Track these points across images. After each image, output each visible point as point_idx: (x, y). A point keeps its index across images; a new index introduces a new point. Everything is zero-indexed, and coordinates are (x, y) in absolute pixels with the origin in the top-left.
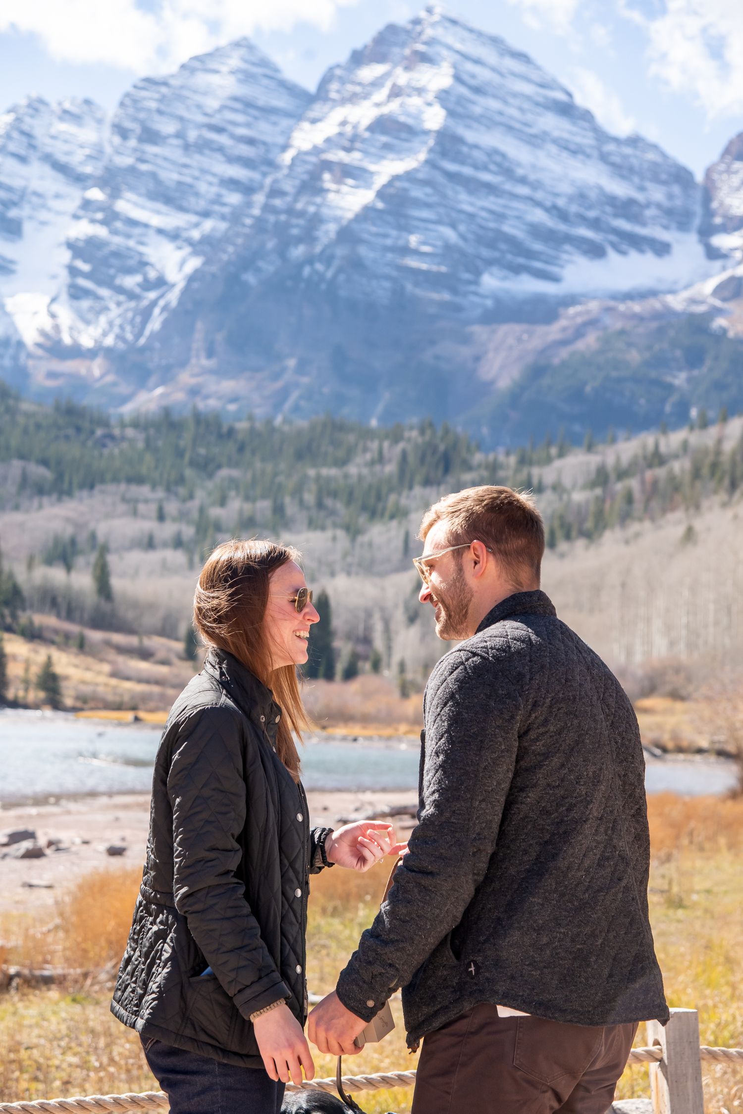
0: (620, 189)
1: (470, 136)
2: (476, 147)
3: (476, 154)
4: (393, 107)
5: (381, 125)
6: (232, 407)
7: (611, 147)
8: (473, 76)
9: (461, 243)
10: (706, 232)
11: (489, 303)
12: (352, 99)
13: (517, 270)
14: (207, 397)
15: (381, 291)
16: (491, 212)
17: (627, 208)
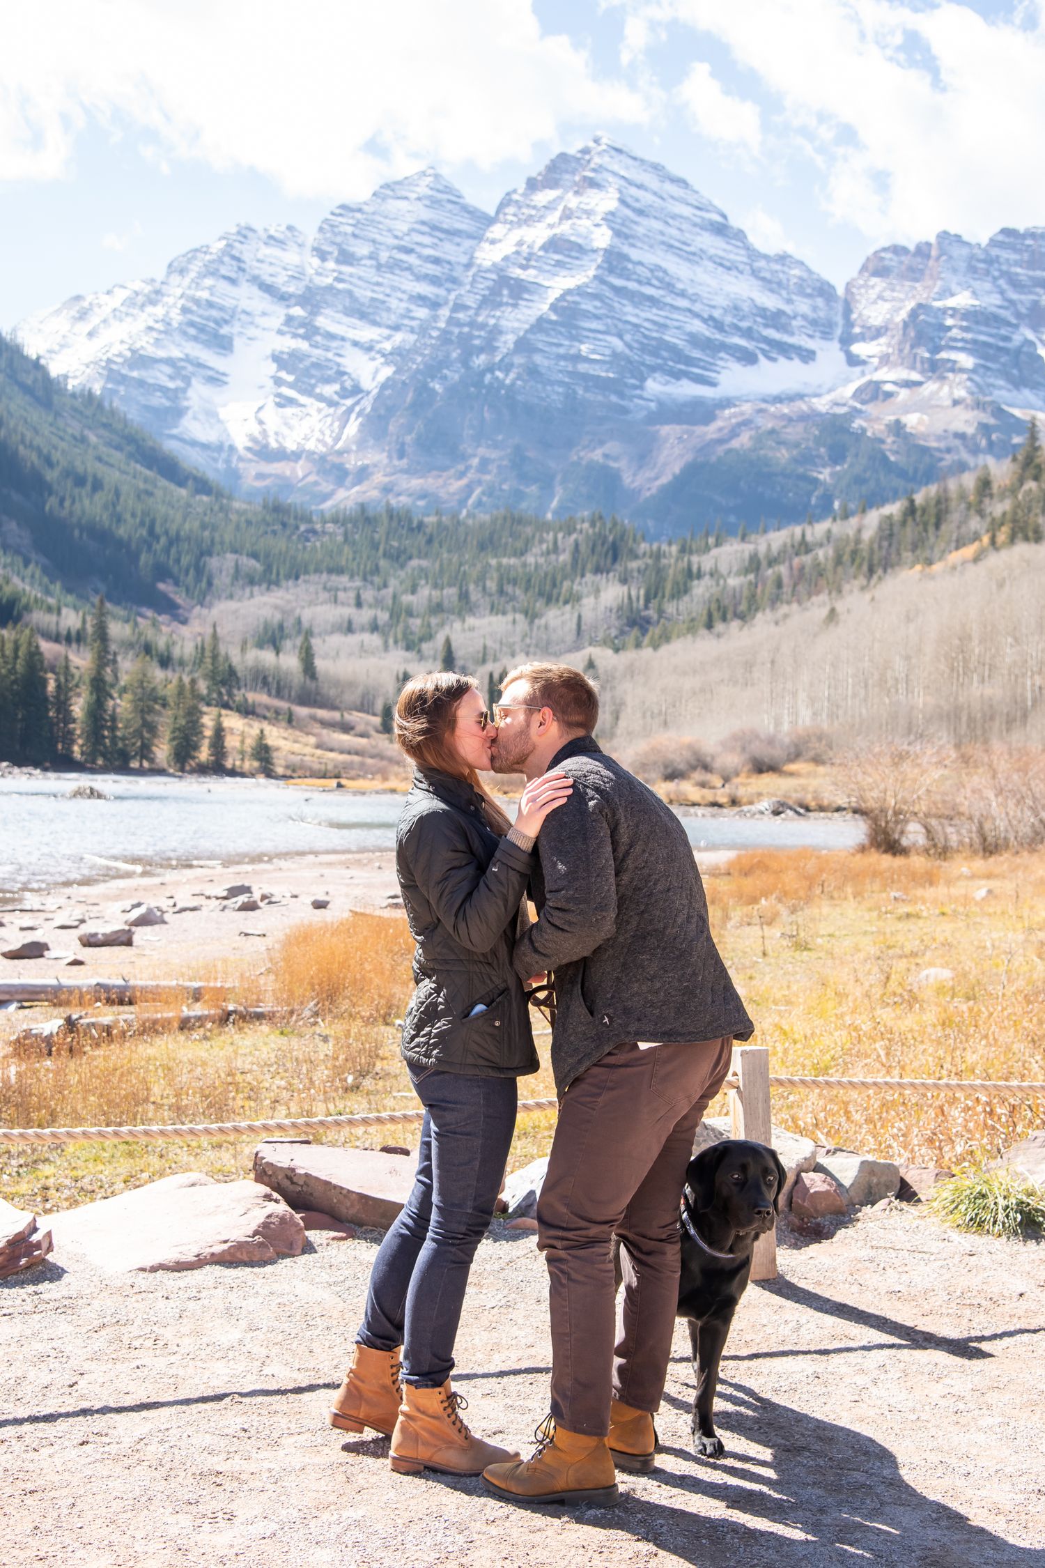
0: (770, 302)
1: (634, 254)
2: (640, 263)
3: (639, 269)
4: (565, 228)
5: (554, 245)
6: (421, 503)
7: (762, 264)
8: (637, 200)
9: (627, 351)
10: (847, 340)
11: (653, 405)
12: (528, 221)
13: (677, 375)
14: (399, 494)
15: (555, 395)
16: (654, 323)
17: (776, 319)
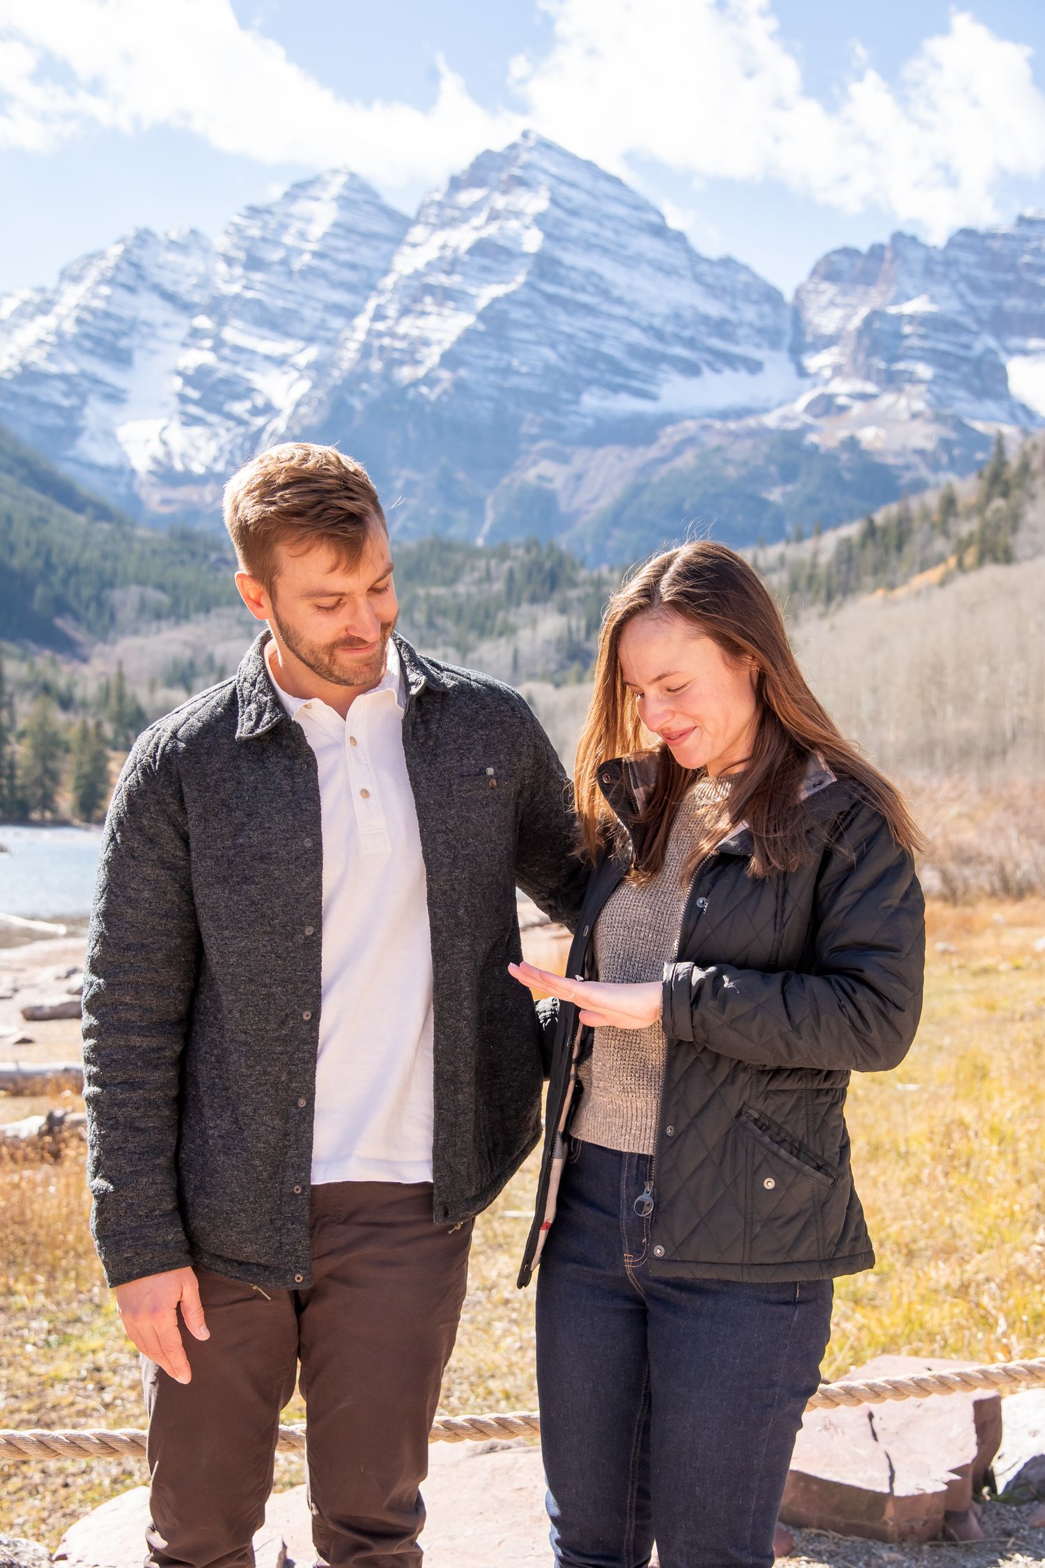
0: (715, 309)
1: (568, 258)
2: (573, 268)
3: (573, 275)
4: (491, 230)
5: (481, 248)
7: (704, 268)
8: (569, 199)
9: (561, 364)
10: (796, 351)
11: (590, 422)
12: (450, 223)
13: (616, 389)
15: (484, 411)
16: (590, 332)
17: (721, 327)
